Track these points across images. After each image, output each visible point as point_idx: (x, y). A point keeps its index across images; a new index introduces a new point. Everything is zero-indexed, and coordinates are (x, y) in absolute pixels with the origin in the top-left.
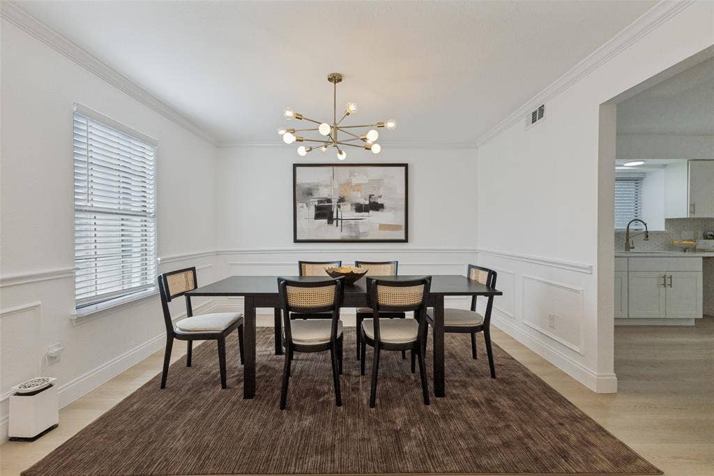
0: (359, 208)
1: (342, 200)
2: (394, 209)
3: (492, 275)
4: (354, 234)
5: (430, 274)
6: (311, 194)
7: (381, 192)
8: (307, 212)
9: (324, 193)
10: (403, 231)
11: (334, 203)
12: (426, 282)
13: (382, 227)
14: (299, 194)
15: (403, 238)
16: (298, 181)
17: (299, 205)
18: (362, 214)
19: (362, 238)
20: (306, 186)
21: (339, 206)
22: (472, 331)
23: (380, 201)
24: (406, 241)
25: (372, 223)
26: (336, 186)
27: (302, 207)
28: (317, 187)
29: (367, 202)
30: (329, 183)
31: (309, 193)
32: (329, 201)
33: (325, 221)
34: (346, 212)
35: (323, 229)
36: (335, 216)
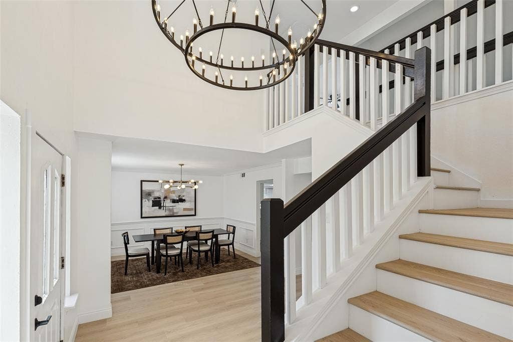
0: (174, 201)
1: (166, 198)
2: (190, 201)
3: (234, 227)
4: (171, 213)
5: (214, 228)
6: (150, 195)
7: (184, 194)
8: (148, 204)
9: (157, 194)
10: (194, 211)
11: (162, 199)
12: (213, 231)
13: (185, 209)
14: (144, 195)
15: (194, 214)
16: (143, 189)
17: (144, 200)
18: (175, 204)
19: (175, 215)
20: (147, 191)
21: (164, 201)
22: (228, 245)
23: (183, 198)
24: (195, 215)
25: (180, 207)
26: (163, 191)
27: (146, 201)
28: (153, 192)
29: (178, 199)
30: (159, 189)
31: (149, 194)
32: (159, 198)
33: (158, 207)
34: (168, 203)
35: (156, 211)
36: (162, 205)
